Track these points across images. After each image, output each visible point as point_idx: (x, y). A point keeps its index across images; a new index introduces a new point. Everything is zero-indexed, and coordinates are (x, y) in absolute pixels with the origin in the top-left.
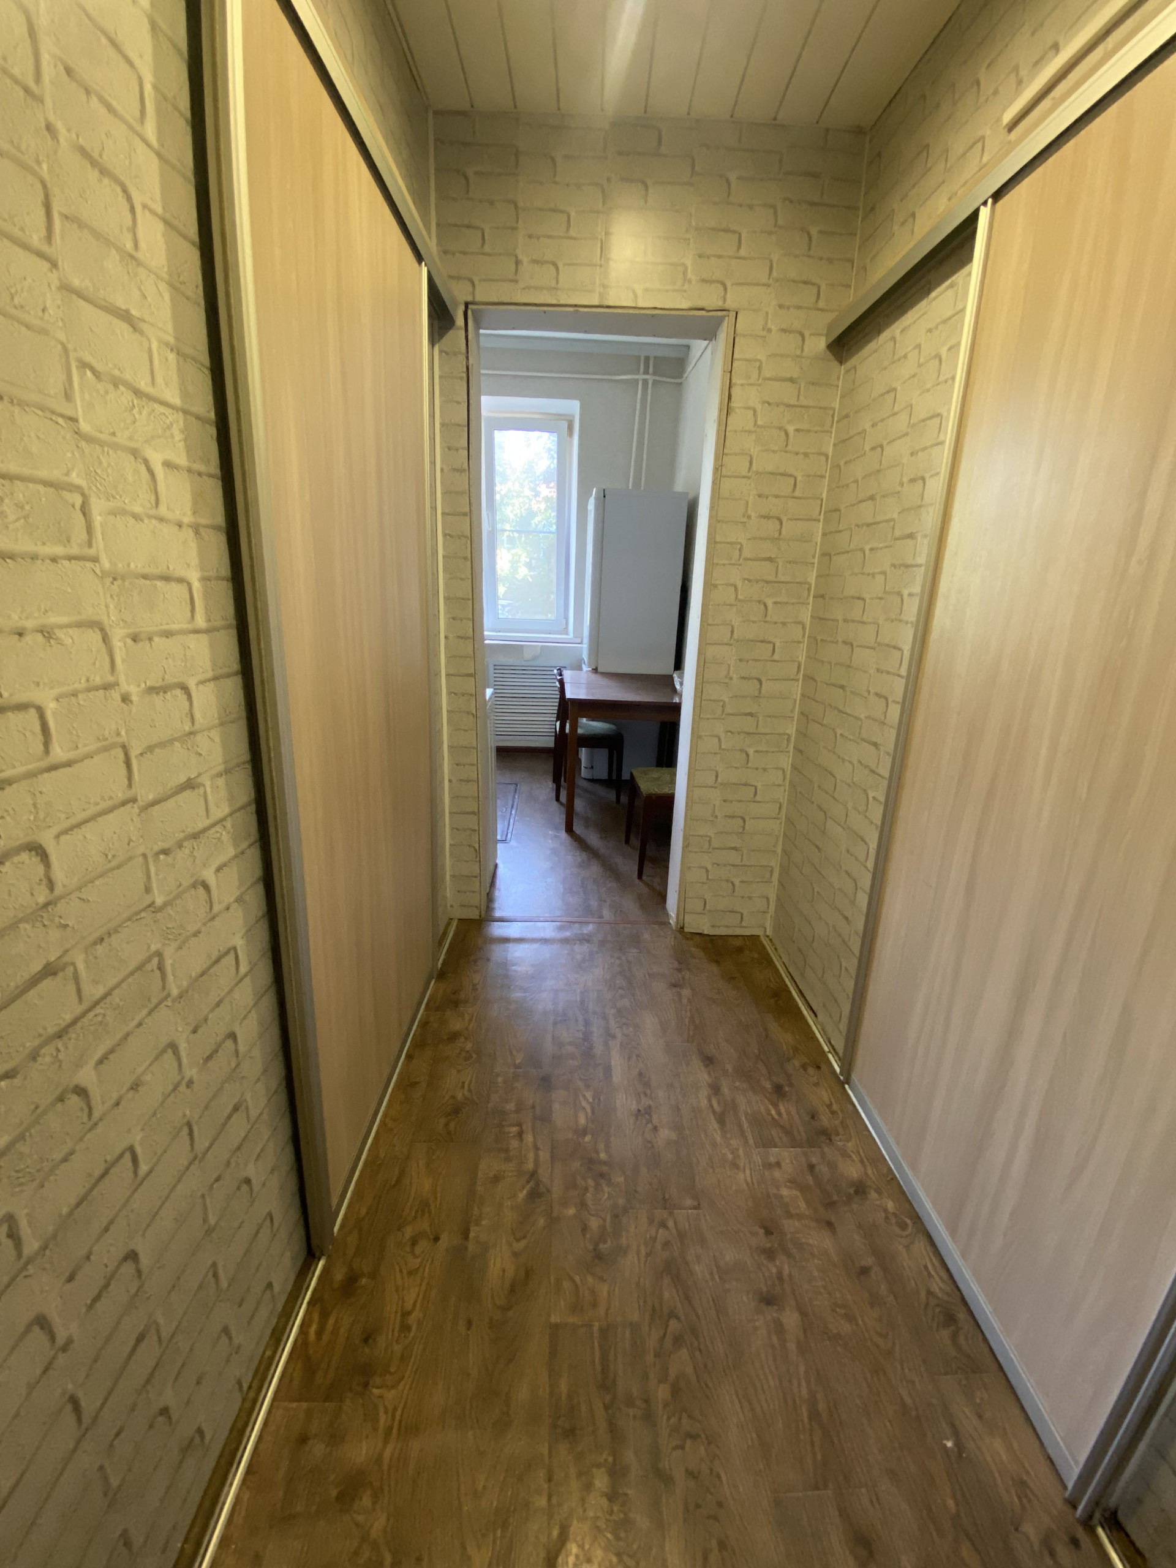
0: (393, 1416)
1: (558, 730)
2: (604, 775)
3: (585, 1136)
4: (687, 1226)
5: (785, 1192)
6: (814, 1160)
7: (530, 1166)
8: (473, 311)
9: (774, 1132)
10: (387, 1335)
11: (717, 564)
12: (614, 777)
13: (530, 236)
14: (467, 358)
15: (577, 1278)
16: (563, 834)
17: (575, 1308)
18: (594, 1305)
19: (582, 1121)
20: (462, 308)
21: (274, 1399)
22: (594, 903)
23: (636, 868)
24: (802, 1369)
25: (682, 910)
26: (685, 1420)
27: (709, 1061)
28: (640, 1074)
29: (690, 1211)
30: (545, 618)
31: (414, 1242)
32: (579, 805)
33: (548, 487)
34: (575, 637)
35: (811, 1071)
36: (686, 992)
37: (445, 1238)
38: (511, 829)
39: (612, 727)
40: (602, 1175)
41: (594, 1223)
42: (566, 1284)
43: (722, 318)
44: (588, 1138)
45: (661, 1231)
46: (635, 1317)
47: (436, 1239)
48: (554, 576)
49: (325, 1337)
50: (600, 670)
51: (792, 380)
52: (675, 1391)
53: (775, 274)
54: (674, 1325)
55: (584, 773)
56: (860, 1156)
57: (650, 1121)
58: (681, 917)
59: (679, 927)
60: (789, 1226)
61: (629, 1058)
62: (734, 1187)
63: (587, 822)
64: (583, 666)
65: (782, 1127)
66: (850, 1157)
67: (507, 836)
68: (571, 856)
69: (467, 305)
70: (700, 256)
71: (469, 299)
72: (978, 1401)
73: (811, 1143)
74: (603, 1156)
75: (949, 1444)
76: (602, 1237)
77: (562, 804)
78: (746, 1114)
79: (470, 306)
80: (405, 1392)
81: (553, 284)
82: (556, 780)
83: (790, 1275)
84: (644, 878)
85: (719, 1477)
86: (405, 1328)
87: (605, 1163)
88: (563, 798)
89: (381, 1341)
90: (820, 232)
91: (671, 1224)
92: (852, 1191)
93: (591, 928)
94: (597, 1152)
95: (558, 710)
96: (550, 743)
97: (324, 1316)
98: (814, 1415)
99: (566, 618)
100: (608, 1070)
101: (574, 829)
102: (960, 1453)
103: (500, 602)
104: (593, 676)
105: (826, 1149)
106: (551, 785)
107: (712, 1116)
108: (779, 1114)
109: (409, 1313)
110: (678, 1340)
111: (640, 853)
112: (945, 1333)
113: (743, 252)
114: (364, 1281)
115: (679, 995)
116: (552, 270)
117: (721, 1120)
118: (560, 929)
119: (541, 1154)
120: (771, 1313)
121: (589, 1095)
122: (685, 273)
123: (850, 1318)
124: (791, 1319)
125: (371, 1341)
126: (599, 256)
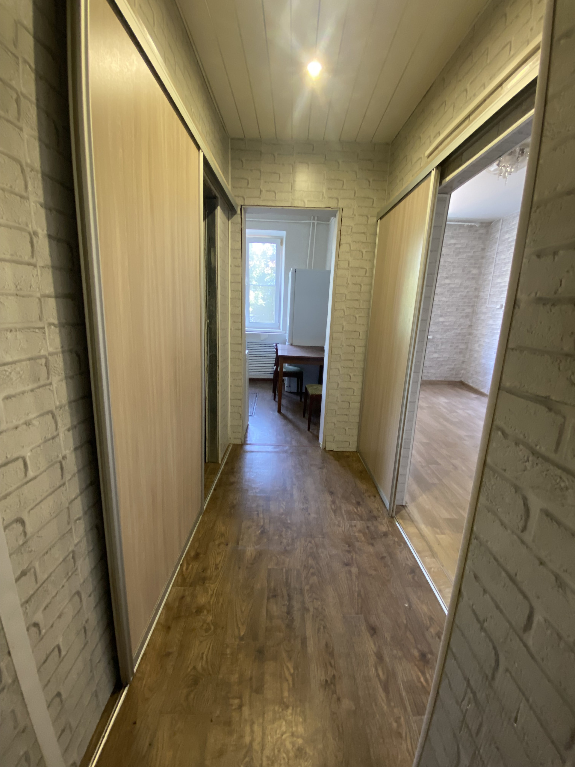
0: (214, 592)
1: (275, 370)
2: (295, 391)
3: (282, 516)
4: (319, 543)
5: (357, 534)
6: (369, 525)
7: (262, 524)
8: (244, 208)
9: (355, 516)
10: (210, 570)
11: (336, 302)
12: (299, 391)
13: (265, 182)
14: (241, 225)
15: (278, 556)
16: (276, 413)
17: (277, 564)
18: (284, 563)
19: (282, 511)
20: (240, 207)
21: (172, 586)
22: (289, 439)
23: (307, 427)
24: (357, 583)
25: (325, 441)
26: (314, 595)
27: (332, 493)
28: (305, 497)
29: (320, 539)
30: (270, 322)
31: (219, 545)
32: (284, 402)
33: (272, 263)
34: (283, 330)
35: (372, 497)
36: (325, 471)
37: (230, 544)
38: (254, 411)
39: (299, 368)
40: (288, 527)
41: (285, 541)
42: (274, 558)
43: (337, 211)
44: (283, 516)
45: (309, 544)
46: (299, 567)
47: (227, 545)
48: (274, 304)
49: (189, 570)
50: (293, 344)
51: (364, 233)
52: (311, 587)
53: (356, 195)
54: (312, 570)
55: (286, 389)
56: (387, 524)
57: (307, 511)
58: (324, 444)
59: (324, 448)
60: (357, 544)
61: (300, 492)
62: (338, 532)
63: (287, 408)
64: (287, 343)
65: (358, 515)
66: (383, 524)
67: (253, 413)
68: (280, 422)
69: (241, 206)
70: (328, 189)
71: (242, 204)
72: (419, 595)
73: (368, 520)
74: (289, 521)
75: (407, 605)
76: (288, 545)
77: (276, 401)
78: (345, 510)
79: (243, 207)
80: (217, 585)
81: (274, 199)
82: (274, 392)
83: (356, 558)
84: (310, 430)
85: (324, 610)
86: (217, 568)
87: (289, 524)
88: (277, 399)
89: (209, 572)
90: (373, 180)
91: (313, 542)
92: (382, 535)
93: (287, 448)
94: (287, 520)
95: (275, 362)
96: (271, 376)
97: (188, 564)
98: (359, 594)
99: (279, 322)
100: (292, 495)
101: (281, 411)
102: (410, 609)
103: (251, 315)
104: (291, 347)
105: (374, 522)
106: (272, 394)
107: (331, 510)
108: (358, 511)
109: (218, 564)
110: (313, 574)
111: (309, 420)
112: (410, 576)
113: (345, 187)
114: (201, 556)
115: (322, 472)
116: (274, 194)
117: (335, 512)
118: (275, 448)
119: (266, 521)
120: (347, 568)
121: (284, 503)
122: (323, 195)
123: (375, 570)
124: (354, 570)
125: (205, 572)
126: (291, 189)
